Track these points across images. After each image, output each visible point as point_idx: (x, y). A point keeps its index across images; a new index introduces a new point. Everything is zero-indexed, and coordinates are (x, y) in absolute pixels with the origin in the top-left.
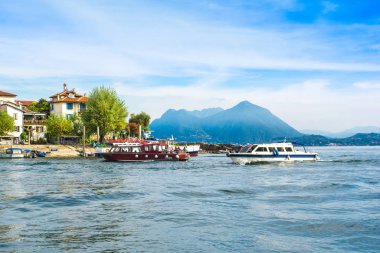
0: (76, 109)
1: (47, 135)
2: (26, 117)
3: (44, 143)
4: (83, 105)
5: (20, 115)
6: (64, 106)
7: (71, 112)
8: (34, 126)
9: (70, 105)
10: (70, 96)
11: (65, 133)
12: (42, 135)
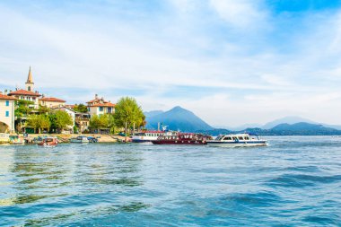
0: (105, 111)
1: (89, 128)
2: (77, 115)
3: (88, 133)
4: (109, 108)
5: (73, 114)
6: (98, 109)
7: (102, 113)
8: (81, 122)
9: (101, 108)
10: (101, 102)
11: (103, 126)
12: (86, 128)
